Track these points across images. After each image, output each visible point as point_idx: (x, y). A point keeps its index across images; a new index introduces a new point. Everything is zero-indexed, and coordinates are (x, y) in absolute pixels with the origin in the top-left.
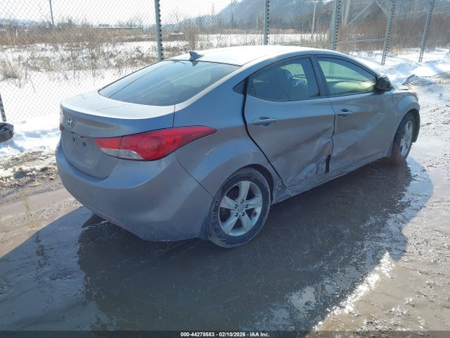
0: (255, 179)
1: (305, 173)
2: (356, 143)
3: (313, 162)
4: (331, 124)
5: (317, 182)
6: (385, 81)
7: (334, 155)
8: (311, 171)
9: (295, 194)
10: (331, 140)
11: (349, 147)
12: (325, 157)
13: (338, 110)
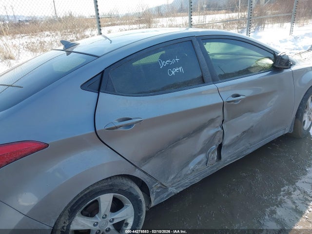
0: (119, 190)
1: (191, 166)
2: (252, 126)
3: (201, 152)
4: (220, 113)
5: (208, 171)
6: (283, 59)
7: (226, 143)
8: (199, 163)
9: (182, 189)
10: (220, 129)
11: (244, 132)
12: (214, 147)
13: (227, 97)
